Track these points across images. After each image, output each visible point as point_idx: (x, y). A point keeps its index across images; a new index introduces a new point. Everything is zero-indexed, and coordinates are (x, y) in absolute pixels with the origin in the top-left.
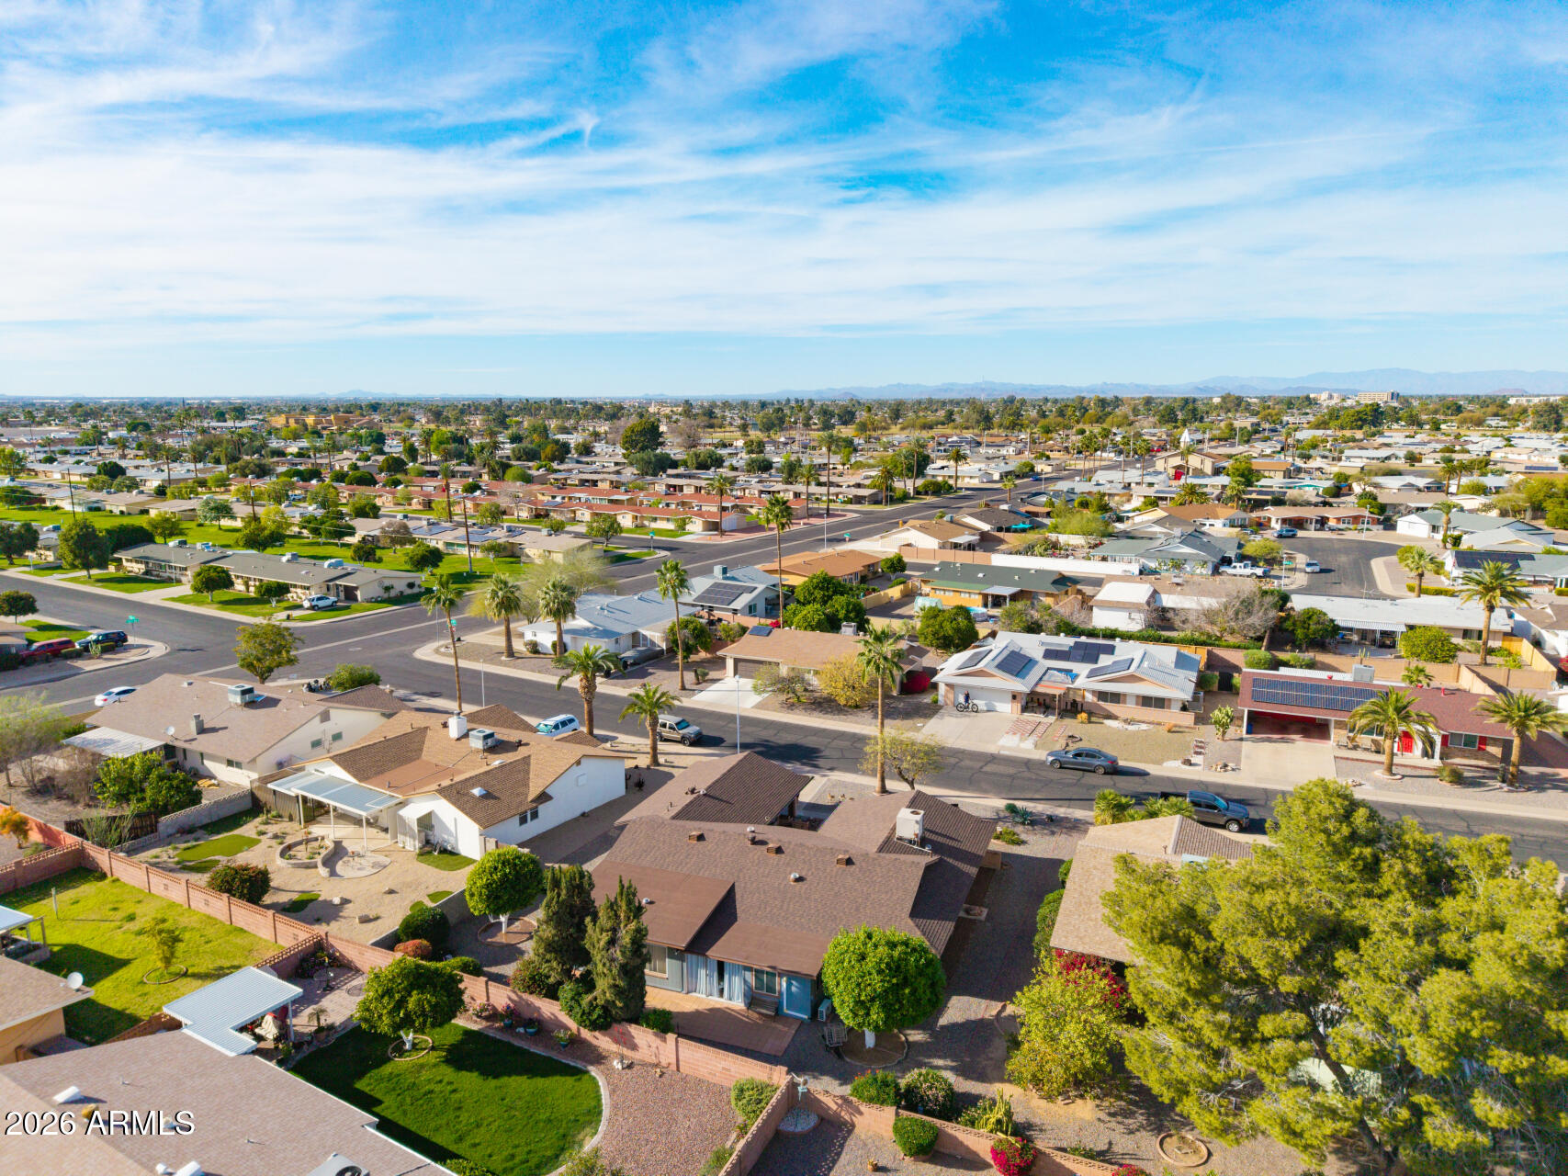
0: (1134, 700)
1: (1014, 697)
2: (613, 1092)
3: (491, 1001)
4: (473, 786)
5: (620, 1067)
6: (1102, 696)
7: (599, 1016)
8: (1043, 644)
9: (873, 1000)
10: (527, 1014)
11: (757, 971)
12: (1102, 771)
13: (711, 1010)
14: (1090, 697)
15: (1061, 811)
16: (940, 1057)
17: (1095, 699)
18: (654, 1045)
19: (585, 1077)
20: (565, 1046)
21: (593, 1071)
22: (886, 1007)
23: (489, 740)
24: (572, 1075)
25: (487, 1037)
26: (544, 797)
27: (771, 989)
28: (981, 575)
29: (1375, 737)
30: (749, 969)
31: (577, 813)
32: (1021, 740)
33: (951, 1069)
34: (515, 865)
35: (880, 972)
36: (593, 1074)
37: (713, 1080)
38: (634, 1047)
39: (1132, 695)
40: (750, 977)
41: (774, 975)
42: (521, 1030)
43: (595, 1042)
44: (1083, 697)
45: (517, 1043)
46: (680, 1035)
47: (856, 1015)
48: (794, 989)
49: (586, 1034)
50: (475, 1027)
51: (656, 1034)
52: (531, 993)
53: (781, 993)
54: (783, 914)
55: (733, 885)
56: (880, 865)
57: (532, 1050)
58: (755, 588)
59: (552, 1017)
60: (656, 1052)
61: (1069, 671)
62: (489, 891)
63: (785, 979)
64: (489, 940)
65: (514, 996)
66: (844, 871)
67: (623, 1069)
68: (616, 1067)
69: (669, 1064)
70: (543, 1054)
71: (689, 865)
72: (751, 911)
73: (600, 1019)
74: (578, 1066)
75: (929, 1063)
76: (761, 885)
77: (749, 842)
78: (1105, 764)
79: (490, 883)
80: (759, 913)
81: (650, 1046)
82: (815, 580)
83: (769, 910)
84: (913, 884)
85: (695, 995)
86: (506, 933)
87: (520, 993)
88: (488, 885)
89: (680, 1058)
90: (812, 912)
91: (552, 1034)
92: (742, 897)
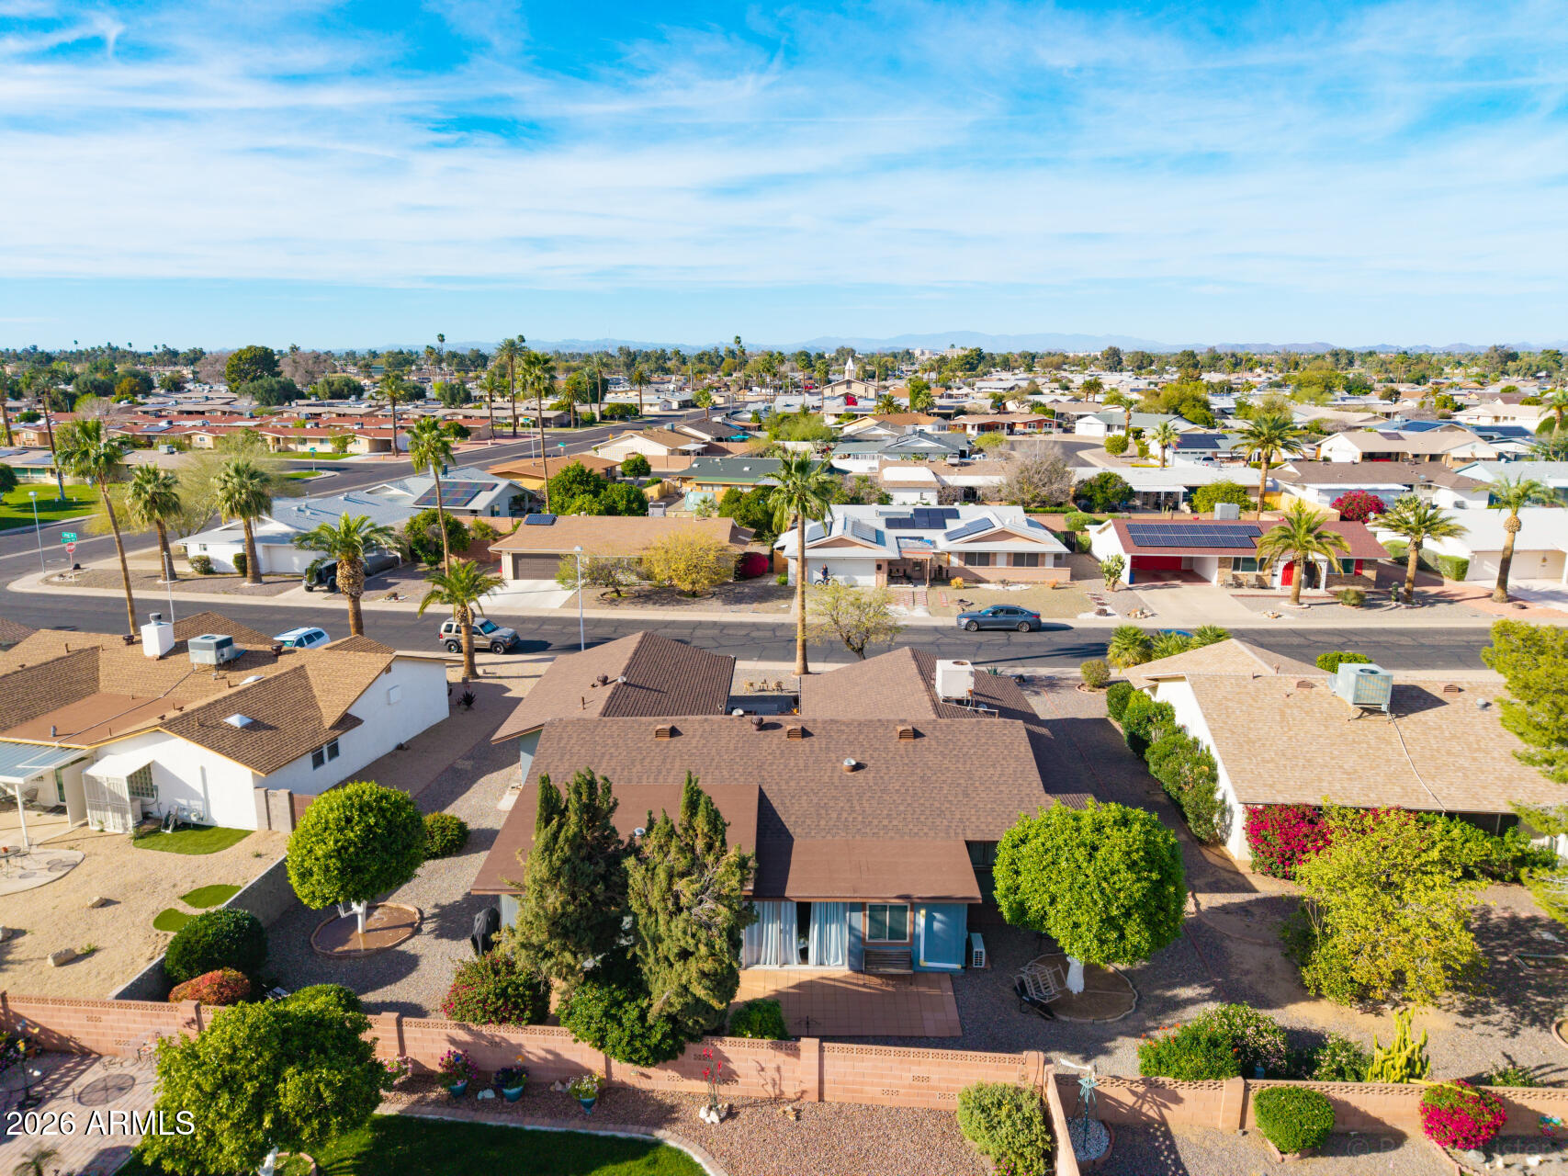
0: (1004, 559)
1: (879, 567)
3: (410, 1053)
4: (226, 713)
5: (714, 1117)
6: (970, 558)
7: (665, 1036)
8: (881, 514)
9: (1128, 915)
10: (493, 1062)
11: (873, 908)
12: (1026, 628)
13: (799, 986)
14: (956, 562)
17: (962, 564)
18: (770, 1066)
19: (662, 1155)
20: (588, 1105)
21: (665, 1135)
22: (1150, 923)
23: (225, 650)
24: (635, 1157)
25: (423, 1123)
26: (348, 722)
27: (897, 933)
28: (746, 469)
29: (1258, 572)
30: (857, 907)
31: (390, 746)
32: (907, 610)
33: (1213, 998)
34: (381, 809)
35: (1132, 866)
36: (671, 1143)
37: (895, 1102)
38: (729, 1077)
39: (1002, 553)
40: (861, 922)
41: (904, 909)
42: (489, 1094)
43: (643, 1084)
44: (948, 562)
45: (492, 1120)
46: (823, 1039)
47: (1102, 942)
48: (936, 926)
49: (625, 1073)
51: (776, 1047)
52: (503, 1021)
53: (914, 937)
54: (860, 819)
55: (760, 789)
56: (961, 732)
57: (528, 1127)
58: (496, 485)
59: (550, 1057)
60: (777, 1076)
61: (921, 539)
62: (342, 861)
63: (923, 912)
64: (340, 949)
65: (462, 1036)
66: (915, 746)
67: (722, 1120)
68: (708, 1121)
69: (803, 1092)
70: (555, 1129)
71: (673, 773)
72: (808, 822)
73: (660, 1042)
74: (634, 1135)
75: (1175, 996)
76: (803, 784)
77: (754, 727)
78: (1029, 619)
79: (343, 847)
80: (823, 823)
81: (763, 1069)
82: (570, 474)
83: (834, 815)
84: (1022, 749)
85: (756, 967)
86: (369, 931)
87: (475, 1028)
88: (339, 851)
89: (826, 1078)
90: (902, 808)
91: (552, 1088)
92: (783, 803)
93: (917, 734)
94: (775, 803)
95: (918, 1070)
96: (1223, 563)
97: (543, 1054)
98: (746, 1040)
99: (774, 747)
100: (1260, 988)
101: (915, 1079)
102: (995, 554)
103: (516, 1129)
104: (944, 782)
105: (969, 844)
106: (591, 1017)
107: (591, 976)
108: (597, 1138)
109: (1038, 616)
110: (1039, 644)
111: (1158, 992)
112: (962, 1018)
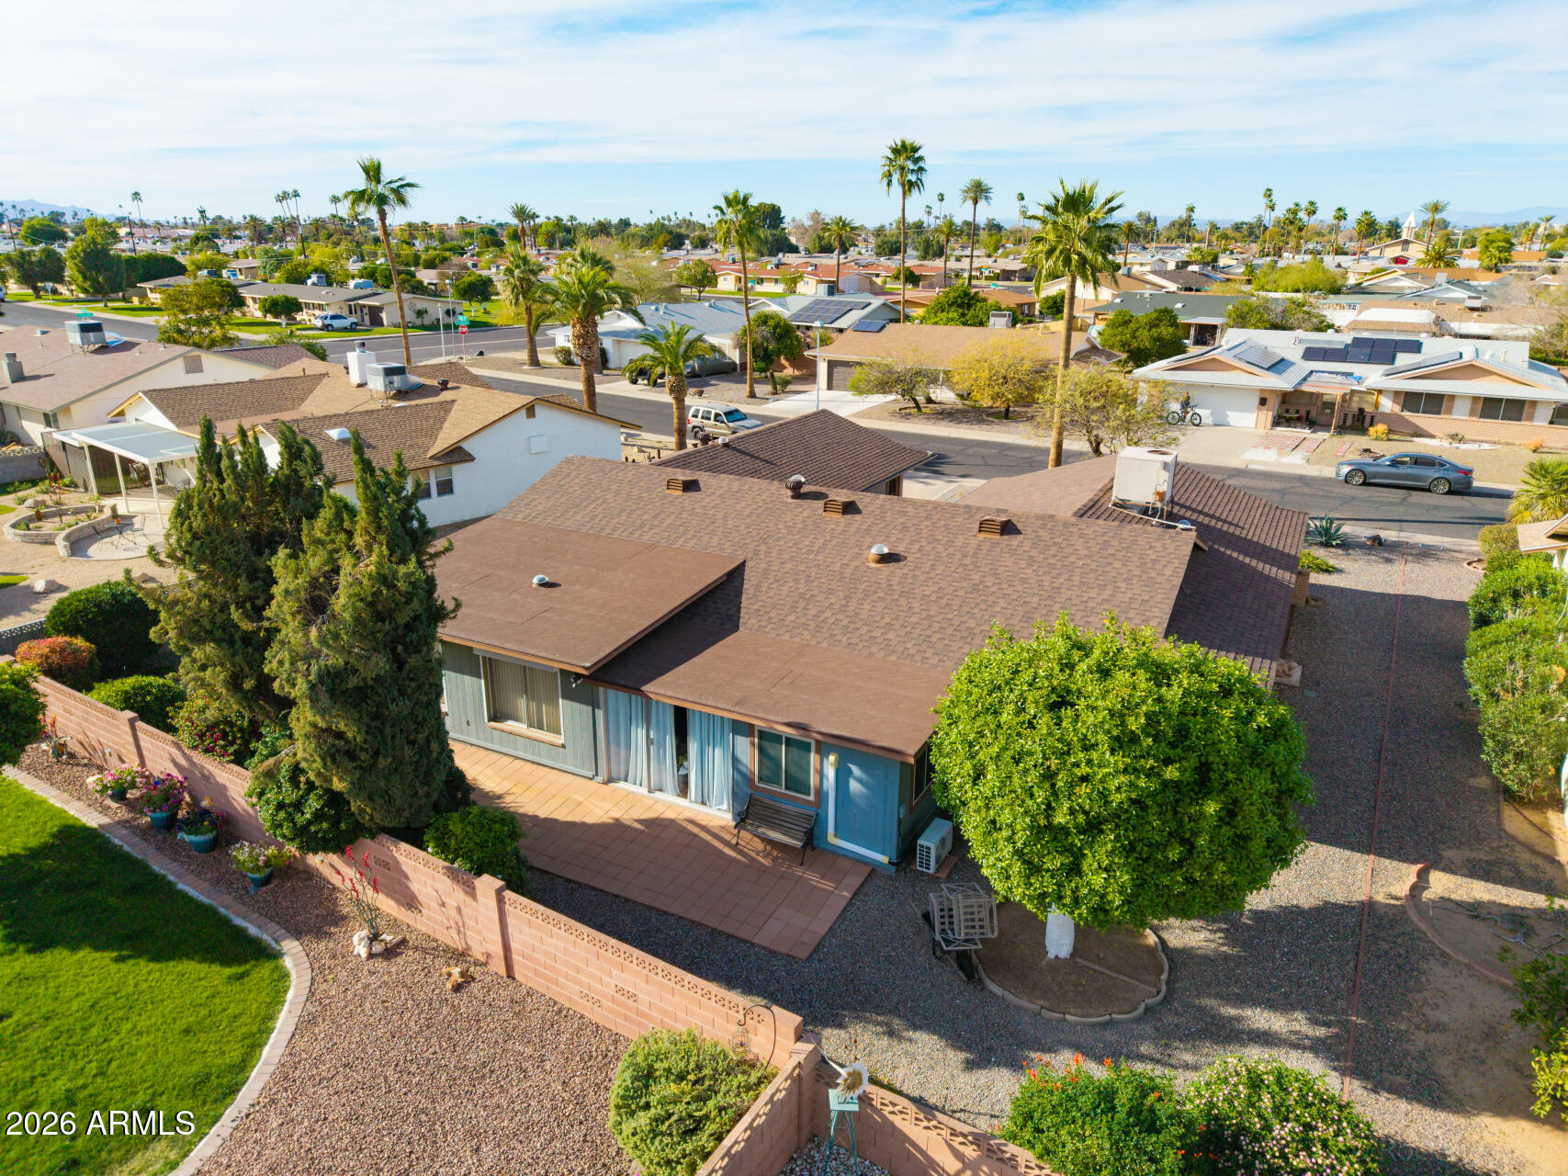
0: (1467, 406)
1: (1263, 402)
4: (335, 426)
5: (364, 947)
6: (1411, 400)
8: (1301, 341)
9: (1093, 827)
11: (763, 735)
12: (1444, 487)
13: (650, 823)
14: (1387, 405)
15: (1389, 535)
16: (1272, 1005)
17: (1397, 409)
18: (451, 902)
19: (264, 971)
21: (293, 949)
23: (396, 379)
26: (457, 454)
27: (797, 783)
30: (745, 729)
32: (1279, 455)
33: (1317, 1047)
35: (1124, 742)
36: (288, 962)
37: (598, 1016)
38: (410, 901)
39: (1464, 397)
40: (746, 750)
41: (805, 747)
44: (1377, 405)
45: (159, 866)
47: (1033, 869)
48: (854, 786)
51: (453, 874)
52: (208, 751)
53: (820, 793)
54: (846, 621)
55: (743, 563)
57: (181, 887)
58: (869, 304)
60: (458, 918)
61: (1351, 374)
63: (832, 758)
65: (179, 758)
66: (996, 545)
67: (371, 956)
69: (488, 955)
70: (201, 898)
71: (657, 530)
72: (773, 613)
73: (310, 823)
74: (265, 937)
75: (1238, 1019)
76: (802, 567)
77: (789, 493)
78: (1453, 476)
80: (791, 617)
81: (443, 905)
82: (952, 295)
83: (813, 612)
84: (1168, 572)
85: (622, 784)
87: (186, 750)
89: (513, 945)
90: (915, 619)
92: (758, 587)
93: (1008, 528)
94: (748, 587)
95: (620, 978)
99: (798, 520)
101: (619, 990)
102: (1452, 397)
103: (169, 883)
104: (1006, 596)
108: (226, 923)
109: (1468, 472)
110: (1451, 509)
111: (1209, 1002)
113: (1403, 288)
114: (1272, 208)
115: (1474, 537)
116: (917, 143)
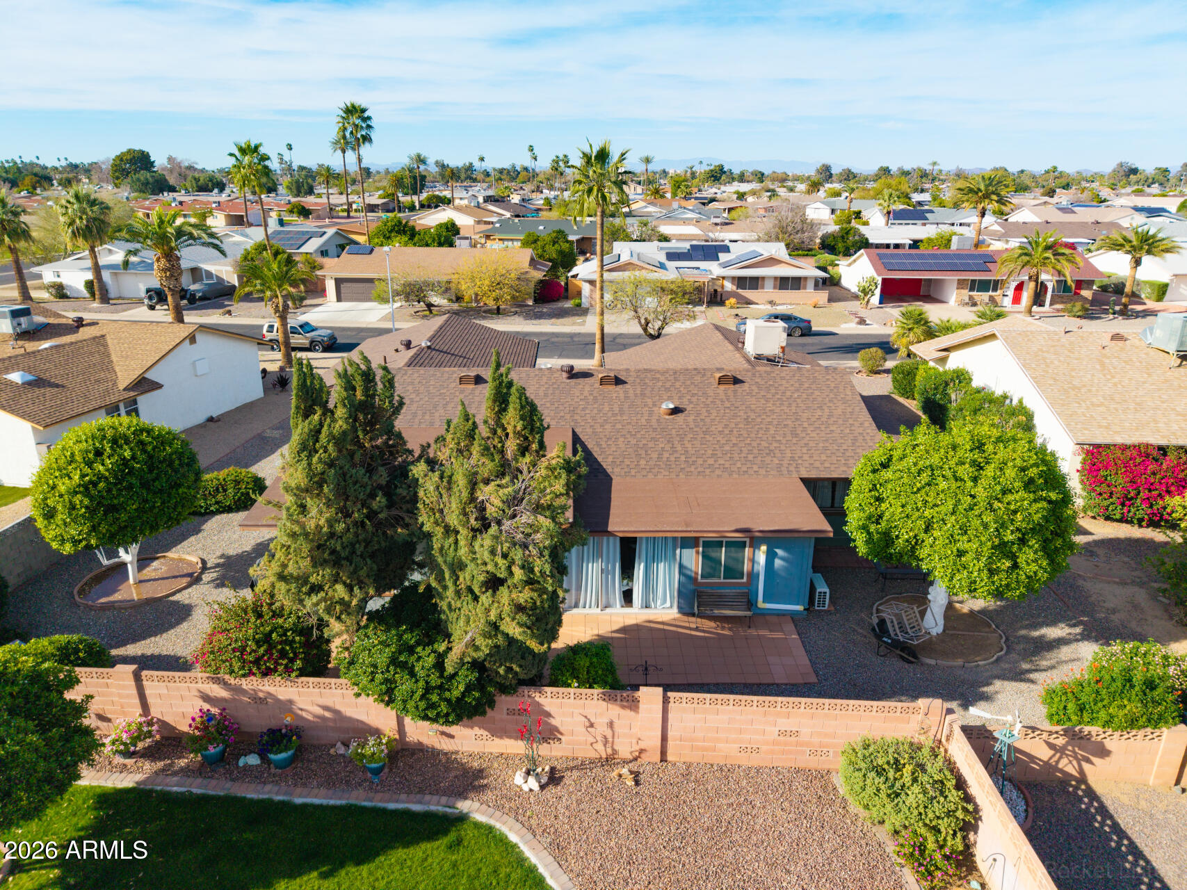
0: (772, 283)
2: (558, 850)
3: (155, 712)
4: (8, 370)
5: (533, 783)
6: (741, 282)
7: (469, 688)
8: (662, 249)
10: (258, 722)
11: (707, 544)
12: (799, 333)
13: (624, 630)
14: (729, 286)
16: (1053, 623)
17: (734, 287)
18: (601, 721)
19: (467, 831)
20: (377, 772)
21: (471, 807)
23: (23, 320)
24: (432, 836)
25: (166, 797)
26: (145, 385)
27: (733, 571)
28: (542, 228)
29: (991, 293)
30: (689, 542)
31: (200, 418)
33: (1085, 637)
34: (142, 443)
36: (479, 817)
37: (755, 761)
38: (550, 734)
39: (769, 278)
40: (693, 560)
41: (743, 545)
42: (253, 760)
43: (445, 745)
44: (723, 286)
45: (253, 792)
46: (667, 688)
48: (778, 563)
49: (421, 732)
50: (126, 781)
51: (608, 698)
52: (266, 673)
53: (753, 576)
54: (683, 458)
55: (573, 431)
56: (782, 378)
57: (299, 801)
58: (325, 233)
59: (327, 714)
60: (609, 733)
61: (698, 268)
62: (92, 498)
63: (764, 548)
64: (103, 600)
65: (218, 691)
66: (735, 391)
67: (542, 787)
68: (526, 788)
69: (642, 751)
70: (332, 802)
72: (627, 462)
73: (463, 694)
74: (433, 808)
75: (1043, 636)
76: (619, 426)
77: (565, 375)
78: (802, 325)
79: (91, 482)
80: (643, 462)
81: (592, 725)
82: (389, 224)
83: (655, 456)
85: (575, 611)
86: (141, 582)
87: (232, 681)
88: (86, 487)
89: (670, 734)
90: (727, 448)
91: (332, 751)
92: (599, 445)
93: (736, 381)
94: (592, 447)
95: (785, 724)
96: (961, 284)
97: (319, 711)
98: (571, 690)
99: (586, 393)
100: (1133, 625)
101: (780, 733)
102: (763, 278)
103: (283, 803)
104: (770, 423)
105: (806, 482)
106: (375, 666)
107: (376, 617)
108: (384, 811)
109: (809, 322)
110: (812, 344)
111: (1023, 632)
112: (813, 663)
113: (650, 212)
114: (535, 159)
115: (855, 359)
116: (363, 106)
